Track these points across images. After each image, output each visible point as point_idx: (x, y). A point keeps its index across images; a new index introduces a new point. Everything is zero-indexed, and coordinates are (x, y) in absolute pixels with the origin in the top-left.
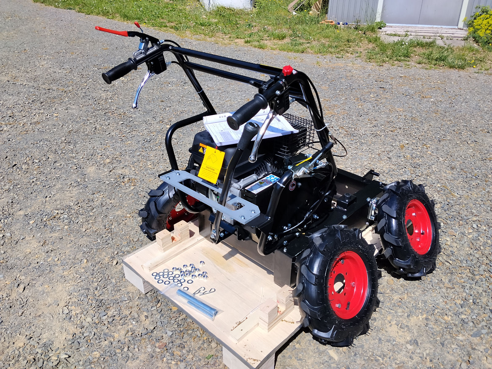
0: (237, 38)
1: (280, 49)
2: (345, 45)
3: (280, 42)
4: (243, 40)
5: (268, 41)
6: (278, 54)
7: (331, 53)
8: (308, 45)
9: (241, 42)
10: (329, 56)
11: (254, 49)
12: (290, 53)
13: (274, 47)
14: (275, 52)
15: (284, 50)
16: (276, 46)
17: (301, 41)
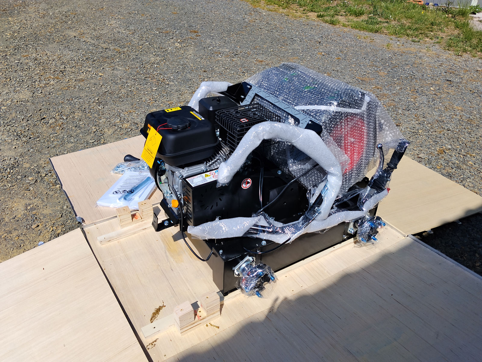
0: (312, 11)
1: (351, 26)
2: (428, 28)
3: (355, 19)
4: (316, 14)
5: (343, 17)
6: (348, 31)
7: (408, 35)
8: (386, 24)
9: (313, 15)
10: (404, 39)
11: (324, 24)
12: (362, 32)
13: (347, 23)
14: (346, 29)
15: (355, 27)
16: (350, 23)
17: (379, 19)
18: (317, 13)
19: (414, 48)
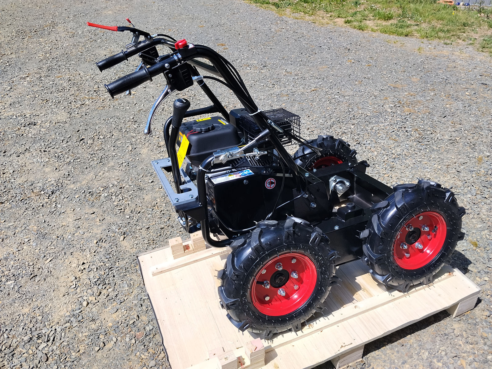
0: (339, 17)
1: (381, 31)
2: (460, 29)
3: (384, 23)
4: (343, 20)
5: (371, 22)
6: (378, 36)
7: (439, 38)
8: (416, 27)
9: (340, 21)
10: (435, 42)
11: (352, 30)
12: (392, 36)
13: (376, 28)
14: (374, 34)
15: (385, 32)
16: (378, 28)
17: (409, 22)
18: (345, 19)
19: (446, 51)
